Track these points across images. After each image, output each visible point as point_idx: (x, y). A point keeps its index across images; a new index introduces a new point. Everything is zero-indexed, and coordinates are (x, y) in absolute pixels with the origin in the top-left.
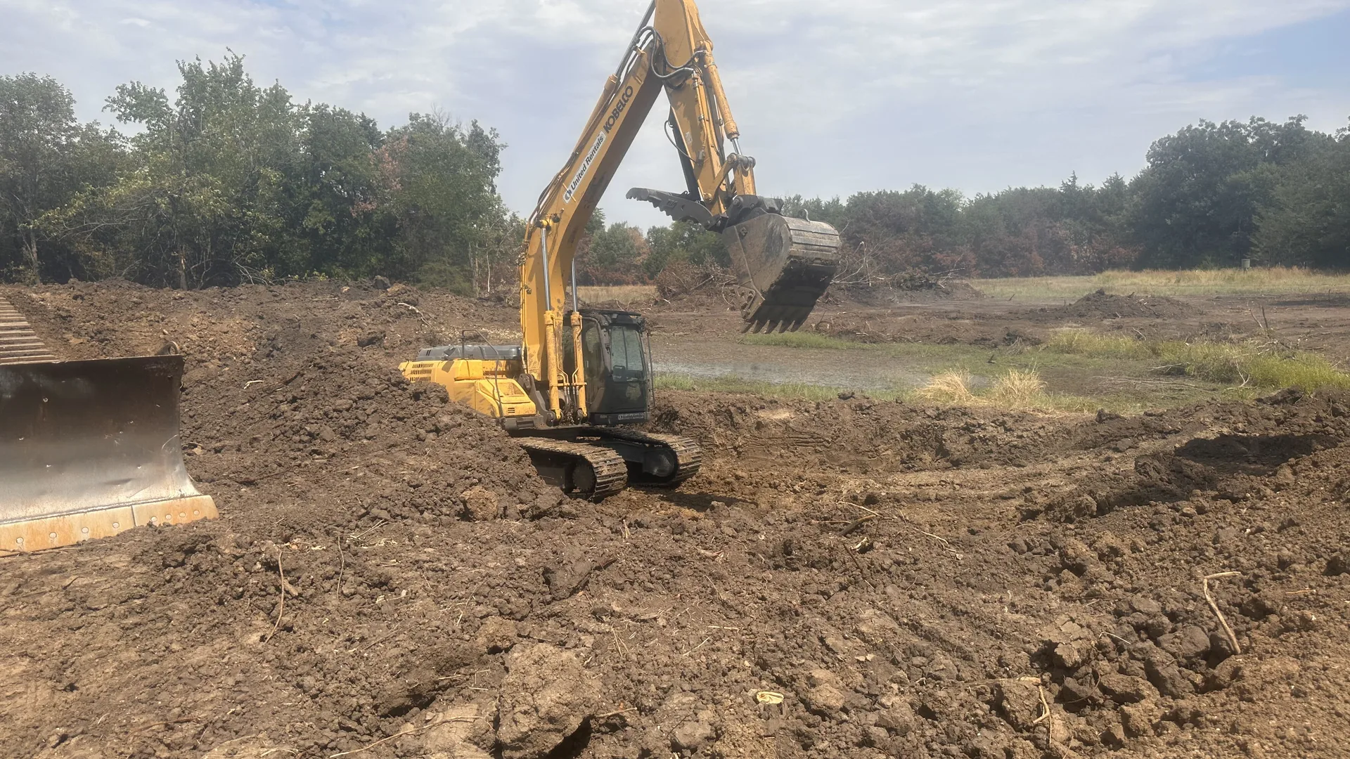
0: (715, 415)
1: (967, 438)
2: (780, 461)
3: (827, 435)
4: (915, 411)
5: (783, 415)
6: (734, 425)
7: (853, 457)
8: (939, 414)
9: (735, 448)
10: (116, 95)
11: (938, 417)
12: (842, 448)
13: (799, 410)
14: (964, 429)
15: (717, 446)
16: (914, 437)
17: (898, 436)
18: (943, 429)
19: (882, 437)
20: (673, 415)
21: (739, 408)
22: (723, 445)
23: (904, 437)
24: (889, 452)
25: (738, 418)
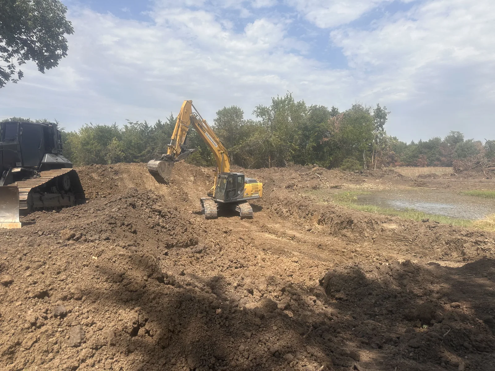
0: (367, 223)
1: (475, 248)
2: (389, 247)
3: (410, 238)
4: (456, 231)
5: (393, 226)
6: (373, 229)
7: (421, 250)
8: (468, 234)
9: (373, 239)
10: (256, 109)
11: (466, 235)
12: (417, 245)
13: (400, 225)
14: (475, 243)
15: (366, 237)
16: (451, 244)
17: (444, 242)
18: (466, 242)
19: (436, 242)
20: (350, 222)
21: (376, 222)
22: (368, 237)
23: (447, 243)
24: (439, 250)
25: (375, 226)
